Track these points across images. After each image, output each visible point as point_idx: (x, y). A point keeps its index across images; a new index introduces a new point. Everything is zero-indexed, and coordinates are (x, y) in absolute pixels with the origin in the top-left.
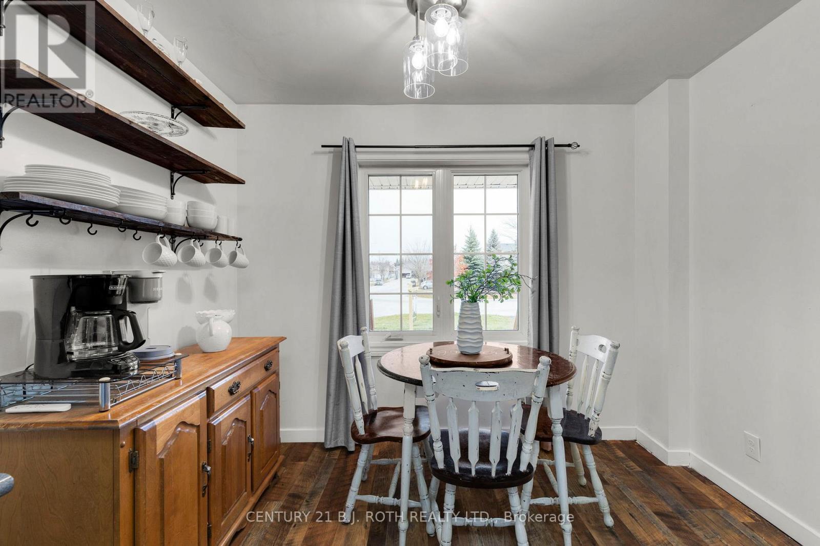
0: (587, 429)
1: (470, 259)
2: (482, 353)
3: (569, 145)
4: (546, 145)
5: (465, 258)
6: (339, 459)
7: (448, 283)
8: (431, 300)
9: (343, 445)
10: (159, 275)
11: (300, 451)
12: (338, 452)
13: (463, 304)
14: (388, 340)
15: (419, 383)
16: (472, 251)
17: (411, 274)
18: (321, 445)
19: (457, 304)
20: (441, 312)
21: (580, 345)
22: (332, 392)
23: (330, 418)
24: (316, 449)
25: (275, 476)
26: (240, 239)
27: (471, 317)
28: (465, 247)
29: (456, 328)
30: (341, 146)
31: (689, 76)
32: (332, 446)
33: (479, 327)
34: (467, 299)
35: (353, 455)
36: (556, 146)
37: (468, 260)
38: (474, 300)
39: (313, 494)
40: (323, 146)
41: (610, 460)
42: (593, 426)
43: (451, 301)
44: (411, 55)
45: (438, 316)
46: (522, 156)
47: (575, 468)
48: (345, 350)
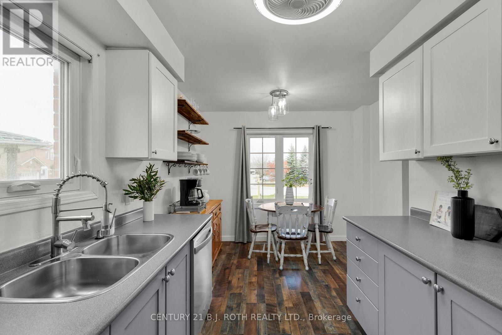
0: (328, 228)
1: (291, 163)
2: (293, 204)
3: (328, 128)
4: (319, 128)
5: (288, 163)
6: (241, 245)
7: (282, 181)
8: (275, 188)
9: (242, 241)
10: (202, 179)
11: (227, 243)
12: (240, 244)
13: (287, 188)
14: (257, 202)
15: (275, 212)
16: (293, 159)
17: (255, 172)
18: (234, 242)
19: (285, 188)
20: (279, 192)
21: (328, 203)
22: (238, 220)
23: (237, 231)
24: (231, 243)
25: (221, 249)
26: (207, 165)
27: (290, 192)
28: (289, 156)
29: (285, 198)
30: (241, 128)
31: (370, 105)
32: (238, 242)
33: (292, 195)
34: (289, 186)
35: (246, 245)
36: (322, 128)
37: (290, 164)
38: (291, 186)
39: (235, 253)
40: (234, 128)
41: (342, 246)
42: (330, 227)
43: (283, 187)
44: (271, 109)
45: (277, 193)
46: (311, 131)
47: (326, 246)
48: (249, 202)
